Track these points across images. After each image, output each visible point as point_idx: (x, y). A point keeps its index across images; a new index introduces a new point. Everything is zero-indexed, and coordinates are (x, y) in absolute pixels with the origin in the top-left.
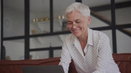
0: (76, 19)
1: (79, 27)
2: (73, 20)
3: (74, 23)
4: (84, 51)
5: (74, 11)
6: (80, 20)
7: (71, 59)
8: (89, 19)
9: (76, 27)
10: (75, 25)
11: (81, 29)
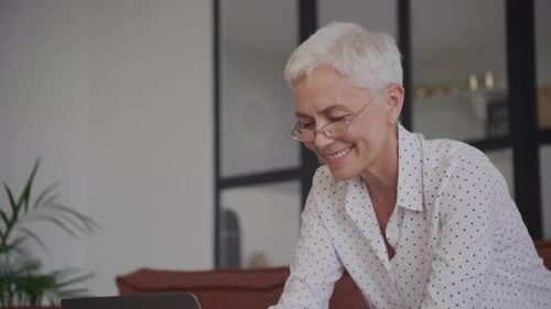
0: (325, 103)
1: (340, 139)
2: (313, 110)
3: (321, 123)
4: (387, 236)
5: (312, 68)
6: (341, 108)
7: (338, 266)
8: (393, 94)
9: (330, 141)
10: (324, 133)
11: (354, 146)
